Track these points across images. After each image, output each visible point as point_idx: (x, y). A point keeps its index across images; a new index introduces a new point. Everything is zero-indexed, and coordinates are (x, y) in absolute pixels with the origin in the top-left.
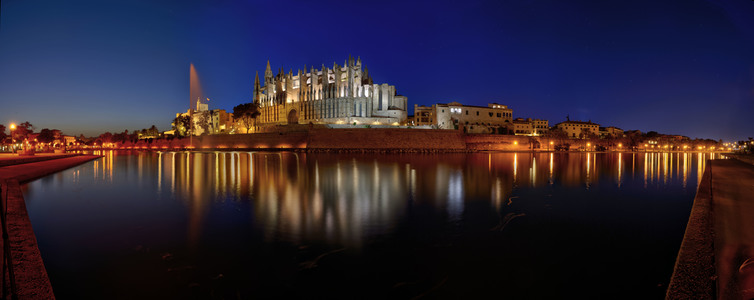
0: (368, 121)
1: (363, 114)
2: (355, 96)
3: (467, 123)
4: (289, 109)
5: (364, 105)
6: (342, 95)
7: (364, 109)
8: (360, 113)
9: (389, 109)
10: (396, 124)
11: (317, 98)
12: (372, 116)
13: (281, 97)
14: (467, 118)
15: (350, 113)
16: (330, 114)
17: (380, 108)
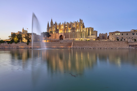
0: (85, 39)
1: (84, 37)
2: (81, 31)
3: (122, 38)
4: (60, 35)
5: (84, 34)
6: (78, 31)
7: (84, 35)
8: (83, 37)
9: (92, 35)
10: (94, 40)
11: (69, 32)
12: (87, 38)
13: (57, 31)
14: (122, 36)
15: (80, 37)
16: (73, 37)
17: (89, 35)
